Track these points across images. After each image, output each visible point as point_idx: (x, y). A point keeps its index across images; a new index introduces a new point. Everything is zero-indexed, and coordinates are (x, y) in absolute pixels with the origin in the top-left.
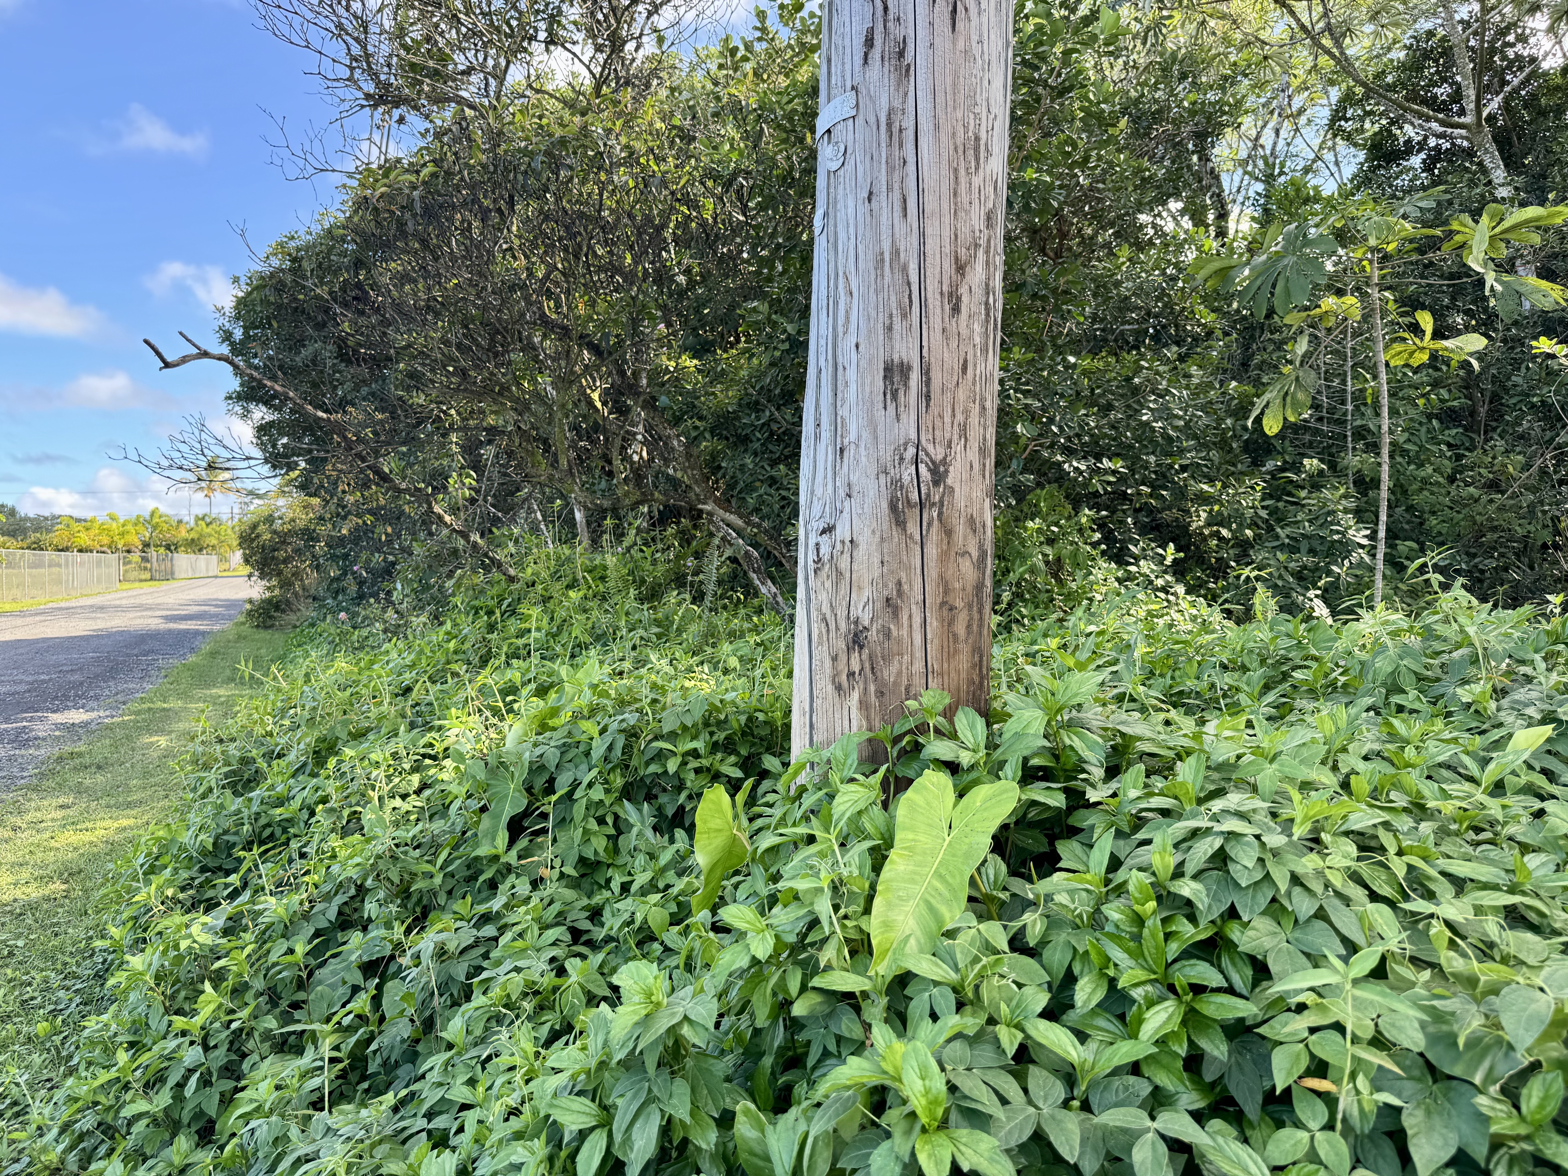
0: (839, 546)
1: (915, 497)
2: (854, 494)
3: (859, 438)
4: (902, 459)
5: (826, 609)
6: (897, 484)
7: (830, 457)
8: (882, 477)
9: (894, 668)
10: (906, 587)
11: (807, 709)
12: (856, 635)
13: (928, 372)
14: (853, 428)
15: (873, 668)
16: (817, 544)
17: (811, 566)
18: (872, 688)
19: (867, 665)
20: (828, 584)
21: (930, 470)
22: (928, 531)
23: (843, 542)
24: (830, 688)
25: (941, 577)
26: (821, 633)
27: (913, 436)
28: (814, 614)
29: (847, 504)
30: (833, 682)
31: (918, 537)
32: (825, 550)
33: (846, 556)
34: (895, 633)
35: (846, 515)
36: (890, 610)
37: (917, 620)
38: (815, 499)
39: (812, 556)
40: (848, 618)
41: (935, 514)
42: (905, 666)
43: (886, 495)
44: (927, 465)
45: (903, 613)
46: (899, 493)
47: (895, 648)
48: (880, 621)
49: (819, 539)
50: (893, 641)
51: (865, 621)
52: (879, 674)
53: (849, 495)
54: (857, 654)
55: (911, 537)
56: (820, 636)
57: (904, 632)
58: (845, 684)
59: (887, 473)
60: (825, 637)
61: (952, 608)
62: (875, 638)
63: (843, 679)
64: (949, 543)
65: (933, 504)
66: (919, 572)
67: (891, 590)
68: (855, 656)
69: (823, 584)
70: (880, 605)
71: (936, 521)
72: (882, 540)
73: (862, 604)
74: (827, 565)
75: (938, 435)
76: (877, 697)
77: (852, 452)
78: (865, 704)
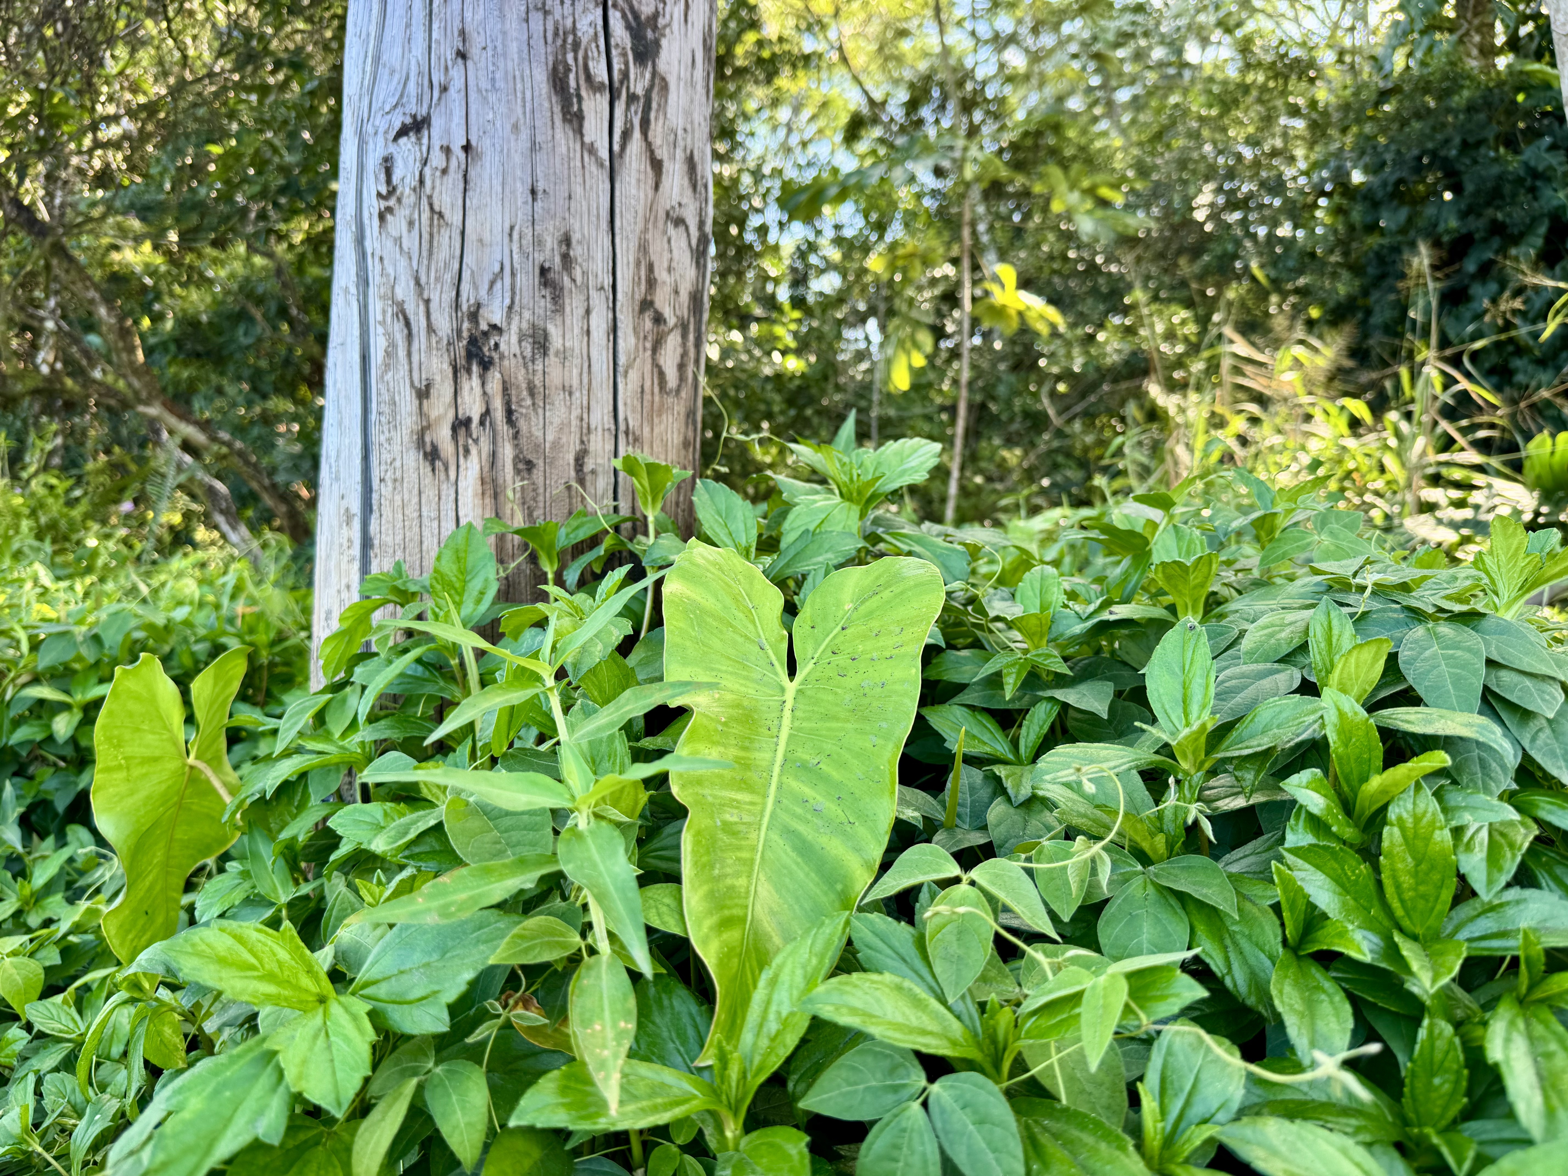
0: (437, 159)
1: (600, 72)
2: (474, 51)
5: (405, 291)
6: (567, 39)
8: (536, 18)
9: (556, 414)
10: (577, 251)
11: (356, 508)
12: (473, 341)
15: (509, 412)
16: (387, 161)
17: (372, 205)
18: (507, 452)
19: (498, 405)
20: (410, 242)
21: (628, 27)
22: (623, 147)
23: (447, 150)
24: (413, 459)
25: (643, 248)
26: (392, 345)
28: (376, 308)
29: (456, 73)
30: (420, 443)
31: (604, 154)
32: (404, 172)
33: (455, 177)
34: (556, 342)
35: (455, 94)
36: (547, 292)
37: (599, 322)
38: (384, 73)
39: (374, 185)
40: (457, 306)
41: (636, 122)
42: (576, 413)
43: (543, 56)
44: (624, 16)
45: (574, 304)
46: (570, 57)
47: (555, 375)
48: (527, 315)
49: (392, 149)
50: (552, 359)
51: (494, 314)
52: (522, 424)
53: (462, 55)
54: (476, 381)
55: (592, 150)
56: (390, 353)
57: (575, 341)
58: (447, 447)
59: (546, 13)
60: (402, 353)
61: (659, 319)
62: (515, 349)
63: (443, 435)
64: (657, 187)
65: (632, 98)
66: (604, 224)
67: (550, 253)
68: (471, 386)
69: (398, 241)
70: (527, 280)
71: (637, 134)
72: (534, 147)
73: (488, 277)
74: (409, 198)
76: (518, 471)
78: (491, 486)
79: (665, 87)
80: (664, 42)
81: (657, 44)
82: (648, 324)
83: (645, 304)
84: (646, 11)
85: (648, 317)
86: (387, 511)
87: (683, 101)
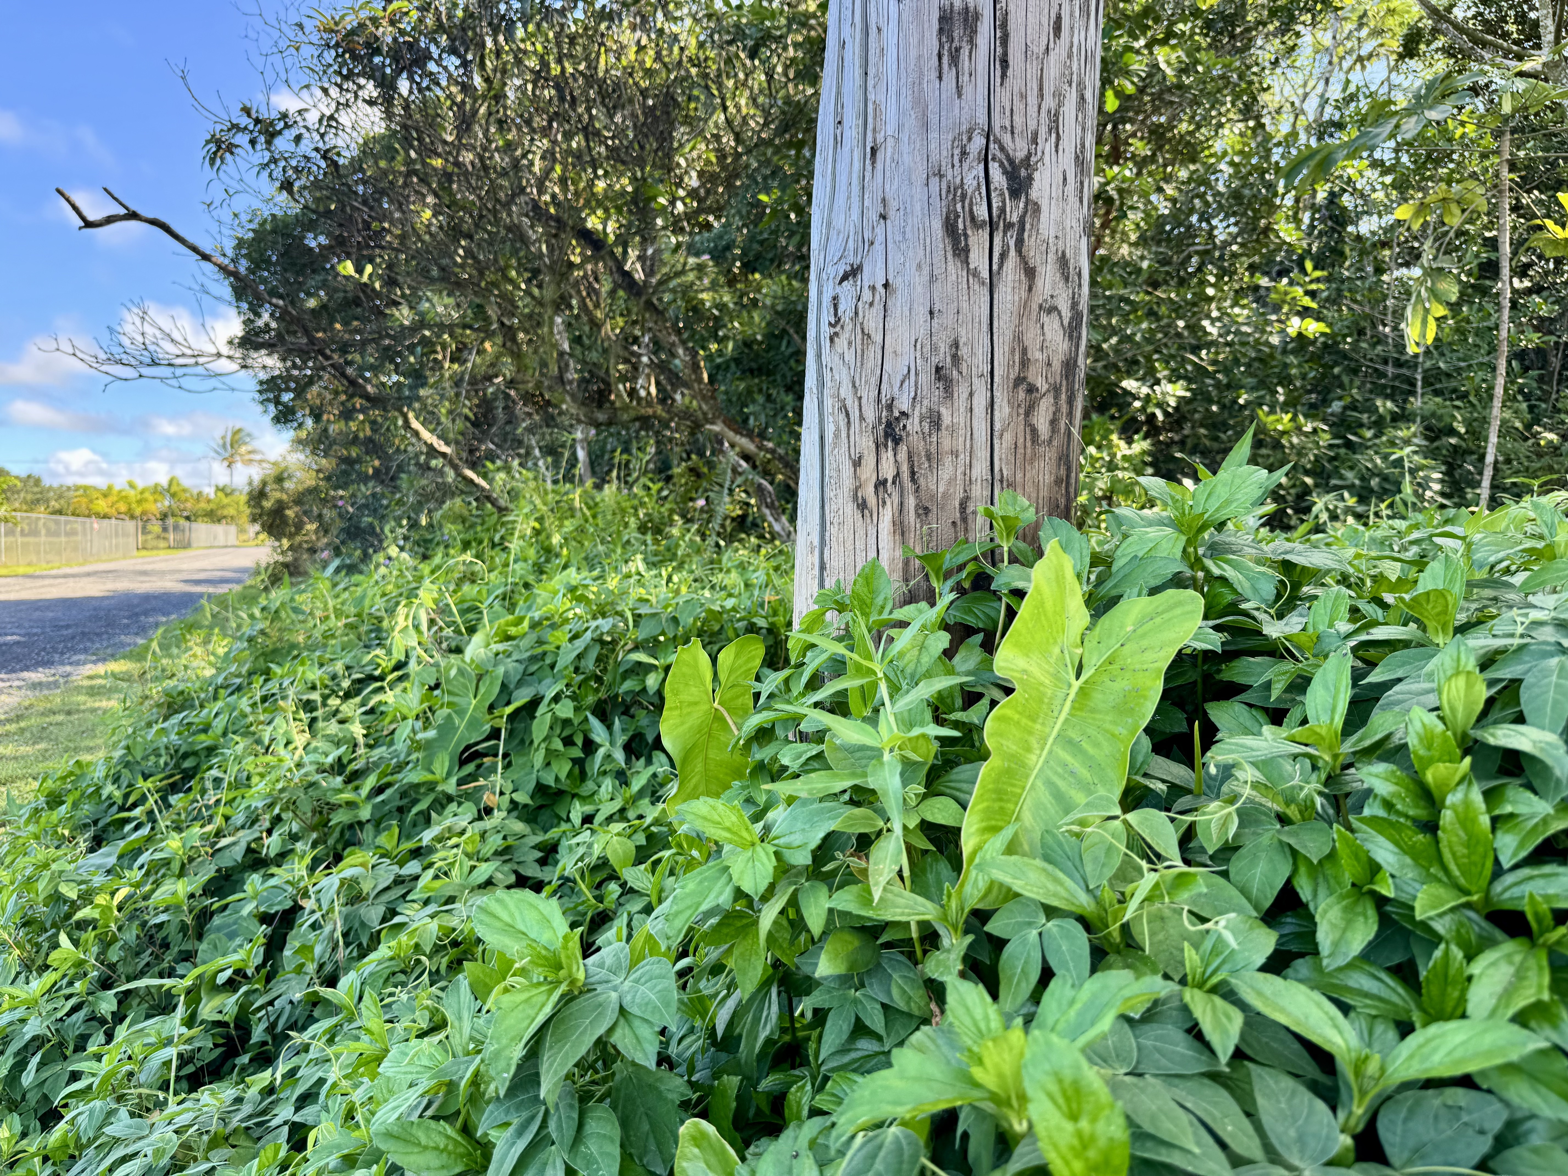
0: (867, 296)
1: (982, 212)
2: (892, 214)
3: (900, 128)
4: (964, 154)
5: (846, 392)
6: (957, 193)
7: (857, 165)
8: (934, 182)
9: (946, 472)
10: (963, 351)
11: (816, 542)
12: (889, 425)
13: (1004, 25)
14: (891, 115)
15: (913, 473)
16: (835, 298)
17: (826, 331)
18: (911, 502)
19: (905, 468)
20: (849, 356)
21: (1005, 172)
22: (1001, 266)
23: (873, 288)
24: (850, 508)
25: (1018, 338)
26: (838, 429)
27: (982, 119)
28: (829, 402)
29: (880, 230)
30: (855, 497)
31: (985, 274)
32: (846, 305)
33: (878, 307)
34: (946, 420)
35: (878, 247)
36: (940, 385)
37: (981, 401)
38: (833, 234)
39: (827, 317)
40: (879, 401)
41: (1012, 243)
42: (961, 470)
43: (939, 209)
44: (1002, 165)
45: (961, 392)
46: (959, 206)
47: (946, 444)
48: (926, 402)
49: (838, 289)
50: (944, 432)
51: (903, 404)
52: (922, 481)
53: (884, 217)
54: (890, 453)
55: (975, 274)
56: (837, 435)
57: (961, 418)
58: (872, 501)
59: (941, 176)
60: (844, 435)
61: (1031, 389)
62: (917, 428)
63: (869, 492)
64: (1030, 289)
65: (1009, 226)
66: (985, 327)
67: (943, 356)
68: (888, 456)
69: (842, 356)
70: (926, 379)
71: (1012, 253)
72: (932, 279)
73: (899, 378)
74: (849, 327)
75: (1018, 120)
76: (918, 515)
77: (889, 150)
78: (900, 528)
79: (1037, 208)
80: (1036, 175)
81: (1030, 178)
82: (1022, 395)
83: (1019, 381)
84: (1020, 155)
85: (1021, 390)
86: (834, 545)
87: (1055, 214)
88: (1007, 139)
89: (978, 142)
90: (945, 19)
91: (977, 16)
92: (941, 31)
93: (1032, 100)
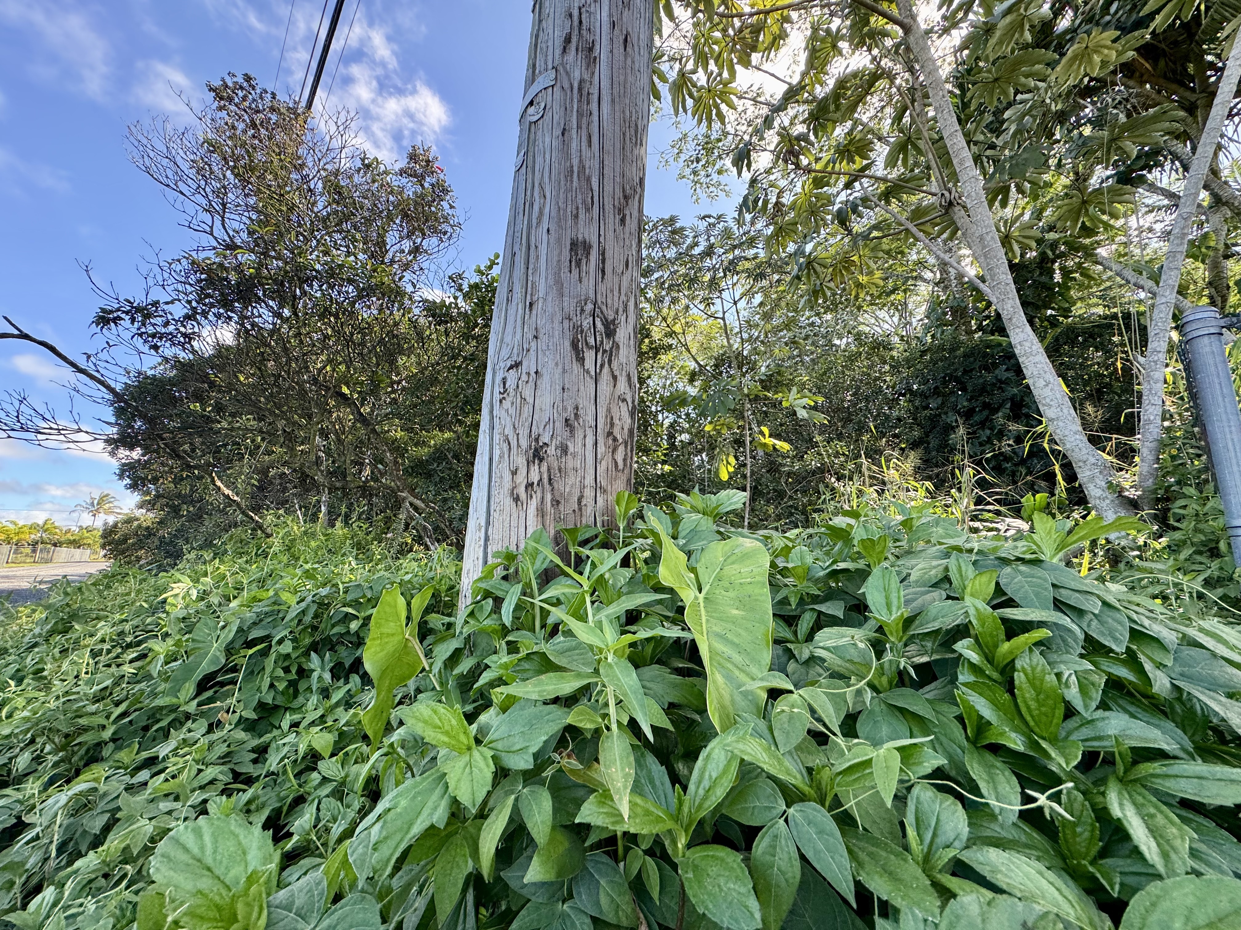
0: (524, 377)
1: (592, 341)
2: (541, 336)
3: (547, 294)
4: (582, 310)
5: (509, 431)
6: (578, 329)
7: (520, 311)
8: (566, 322)
9: (570, 480)
10: (581, 412)
11: (483, 523)
12: (536, 450)
13: (604, 254)
14: (542, 288)
15: (550, 479)
16: (504, 379)
17: (497, 396)
18: (548, 497)
19: (545, 476)
20: (512, 411)
21: (603, 324)
22: (601, 371)
23: (528, 374)
24: (508, 501)
25: (609, 410)
26: (502, 453)
27: (592, 295)
28: (496, 437)
29: (533, 344)
30: (512, 494)
31: (593, 373)
32: (511, 383)
33: (531, 384)
34: (571, 449)
35: (532, 352)
36: (568, 429)
37: (590, 441)
38: (504, 346)
39: (498, 389)
40: (530, 436)
41: (606, 360)
42: (579, 479)
43: (569, 335)
44: (601, 320)
45: (579, 434)
46: (579, 336)
47: (570, 464)
48: (559, 438)
49: (506, 374)
50: (569, 457)
51: (545, 438)
52: (555, 485)
53: (536, 337)
54: (536, 467)
55: (588, 372)
56: (501, 457)
57: (579, 448)
58: (523, 496)
59: (570, 320)
60: (506, 456)
61: (615, 440)
62: (553, 452)
63: (521, 491)
64: (615, 386)
65: (605, 351)
66: (593, 401)
67: (570, 413)
68: (535, 469)
69: (507, 411)
70: (559, 425)
71: (606, 365)
72: (564, 371)
73: (543, 424)
74: (512, 393)
75: (609, 301)
76: (553, 505)
77: (540, 305)
78: (541, 512)
79: (618, 347)
80: (618, 330)
81: (615, 330)
82: (611, 442)
83: (610, 434)
84: (611, 318)
85: (611, 438)
86: (496, 524)
87: (626, 353)
88: (604, 308)
89: (589, 307)
90: (574, 245)
91: (590, 247)
92: (571, 249)
93: (616, 293)
